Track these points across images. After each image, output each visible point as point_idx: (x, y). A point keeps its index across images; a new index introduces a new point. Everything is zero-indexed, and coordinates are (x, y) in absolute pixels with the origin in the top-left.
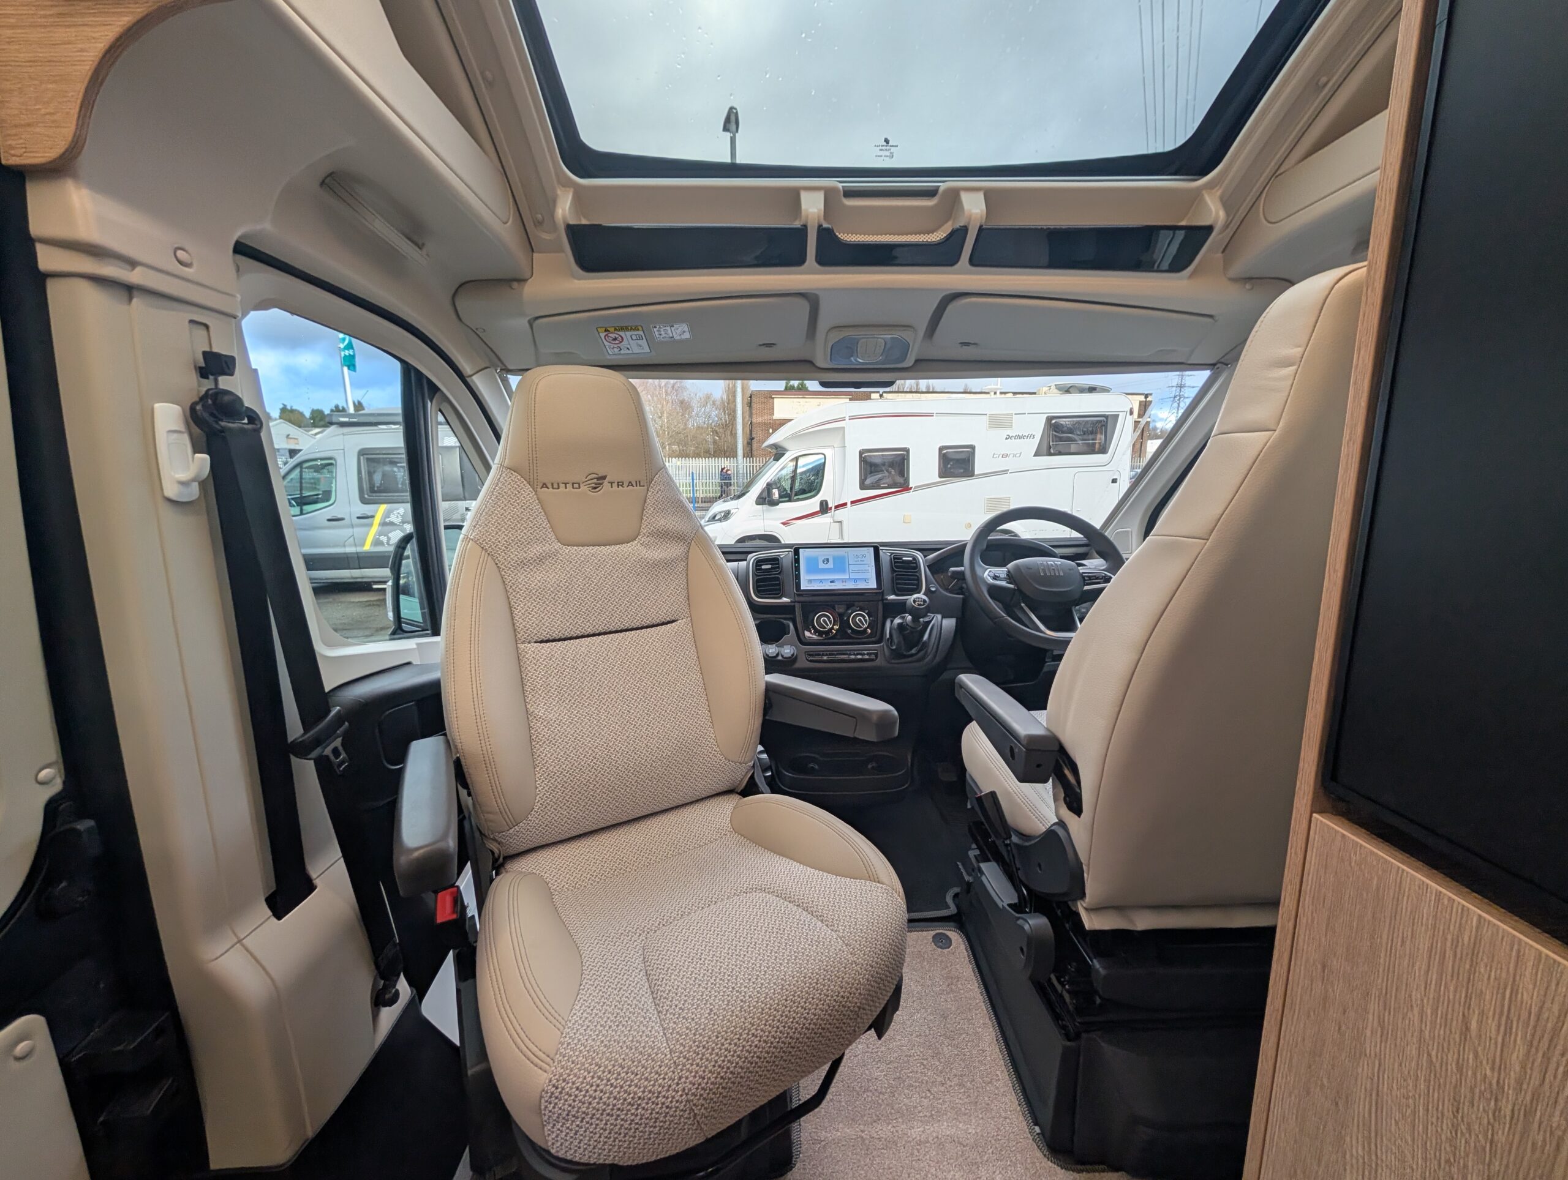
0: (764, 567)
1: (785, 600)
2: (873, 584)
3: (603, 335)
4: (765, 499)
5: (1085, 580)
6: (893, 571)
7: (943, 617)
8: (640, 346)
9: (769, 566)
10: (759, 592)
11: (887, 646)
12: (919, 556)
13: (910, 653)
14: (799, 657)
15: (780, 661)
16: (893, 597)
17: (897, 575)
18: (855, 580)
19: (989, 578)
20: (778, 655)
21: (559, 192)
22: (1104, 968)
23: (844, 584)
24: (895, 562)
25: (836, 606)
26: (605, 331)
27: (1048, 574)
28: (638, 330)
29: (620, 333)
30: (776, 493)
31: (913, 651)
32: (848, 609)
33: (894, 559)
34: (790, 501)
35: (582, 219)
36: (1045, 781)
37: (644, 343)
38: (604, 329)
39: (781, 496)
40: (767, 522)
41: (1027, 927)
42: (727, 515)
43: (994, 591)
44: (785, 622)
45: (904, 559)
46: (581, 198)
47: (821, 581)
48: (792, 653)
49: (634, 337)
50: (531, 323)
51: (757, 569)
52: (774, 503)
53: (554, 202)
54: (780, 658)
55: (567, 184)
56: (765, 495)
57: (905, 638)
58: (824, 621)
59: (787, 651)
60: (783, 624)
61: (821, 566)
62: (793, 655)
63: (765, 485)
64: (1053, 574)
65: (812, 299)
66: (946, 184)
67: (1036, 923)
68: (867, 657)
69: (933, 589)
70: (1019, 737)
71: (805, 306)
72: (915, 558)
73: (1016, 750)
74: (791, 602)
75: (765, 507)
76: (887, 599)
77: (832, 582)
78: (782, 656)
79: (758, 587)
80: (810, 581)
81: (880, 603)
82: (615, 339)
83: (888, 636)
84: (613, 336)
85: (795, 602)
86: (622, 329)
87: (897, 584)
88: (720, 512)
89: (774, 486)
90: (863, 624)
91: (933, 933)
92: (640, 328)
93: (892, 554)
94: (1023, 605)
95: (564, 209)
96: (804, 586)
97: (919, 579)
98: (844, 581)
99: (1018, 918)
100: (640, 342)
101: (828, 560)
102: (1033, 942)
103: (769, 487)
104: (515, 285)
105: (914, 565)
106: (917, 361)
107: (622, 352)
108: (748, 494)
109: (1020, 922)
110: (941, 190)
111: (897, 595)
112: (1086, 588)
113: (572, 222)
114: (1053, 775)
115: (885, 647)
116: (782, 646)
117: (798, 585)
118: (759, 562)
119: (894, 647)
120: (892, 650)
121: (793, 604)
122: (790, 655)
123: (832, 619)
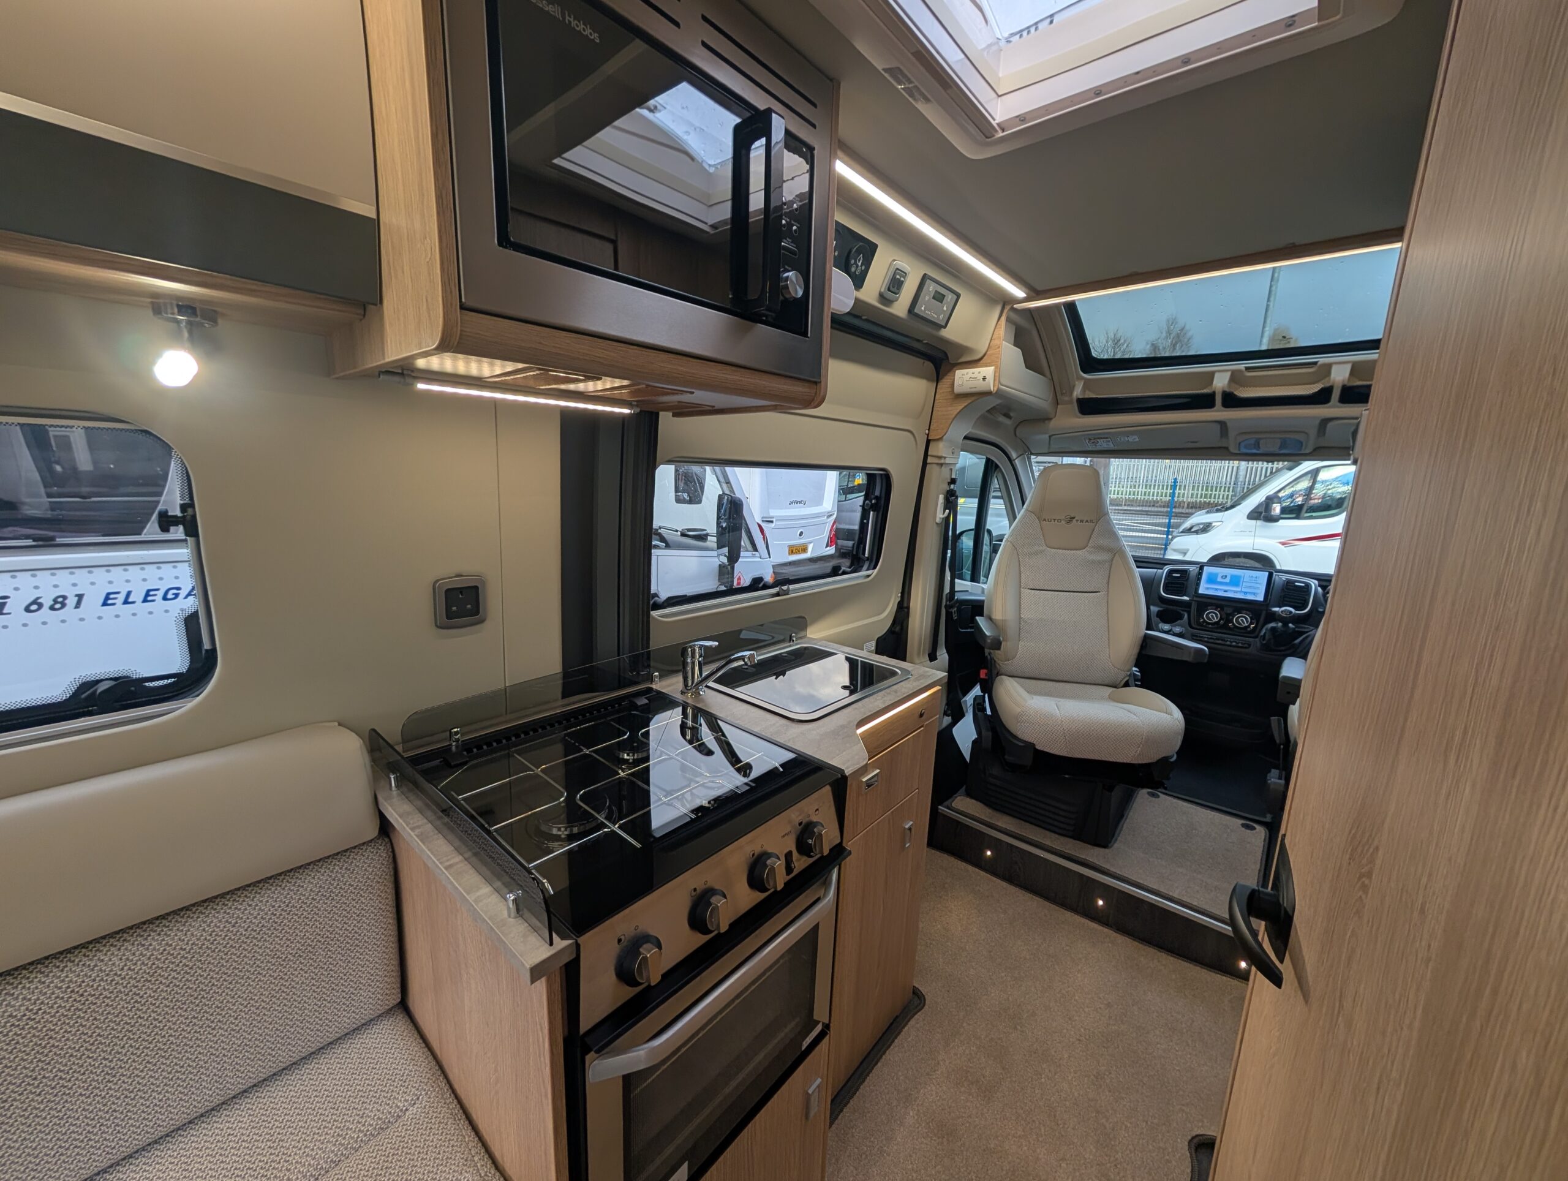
0: (1174, 575)
1: (1186, 598)
2: (1260, 598)
3: (1087, 441)
4: (1262, 514)
9: (1178, 575)
10: (1167, 591)
11: (1260, 641)
12: (1313, 583)
14: (1185, 634)
16: (1277, 608)
17: (1285, 594)
18: (1246, 593)
20: (1170, 631)
21: (1077, 383)
23: (1235, 594)
24: (1288, 585)
25: (1225, 608)
26: (1089, 439)
28: (1108, 439)
29: (1097, 440)
30: (1277, 509)
32: (1234, 611)
33: (1288, 582)
34: (1298, 517)
35: (1087, 392)
37: (1111, 443)
39: (1284, 512)
40: (1257, 540)
42: (1206, 528)
44: (1182, 612)
45: (1297, 584)
46: (1087, 384)
47: (1216, 590)
48: (1181, 631)
49: (1104, 441)
50: (1050, 437)
51: (1169, 576)
52: (1271, 519)
53: (1074, 386)
55: (1080, 378)
56: (1262, 509)
57: (1275, 637)
58: (1212, 616)
59: (1178, 630)
60: (1180, 613)
61: (1219, 579)
62: (1181, 633)
63: (1264, 499)
65: (1223, 424)
66: (1323, 359)
68: (1240, 645)
71: (1218, 427)
75: (1259, 522)
76: (1271, 609)
77: (1225, 591)
78: (1173, 632)
79: (1167, 587)
80: (1207, 588)
83: (1262, 634)
84: (1095, 442)
85: (1192, 600)
86: (1099, 438)
87: (1285, 601)
89: (1276, 500)
90: (1244, 623)
91: (1244, 822)
92: (1110, 437)
95: (1078, 392)
96: (1201, 591)
97: (1306, 601)
98: (1235, 592)
100: (1108, 444)
101: (1226, 576)
103: (1270, 500)
104: (1047, 422)
105: (1306, 589)
106: (1315, 450)
107: (1097, 448)
108: (1238, 507)
110: (1319, 363)
113: (1081, 397)
115: (1257, 641)
116: (1175, 626)
117: (1197, 589)
118: (1171, 572)
119: (1264, 642)
121: (1190, 602)
123: (1219, 616)
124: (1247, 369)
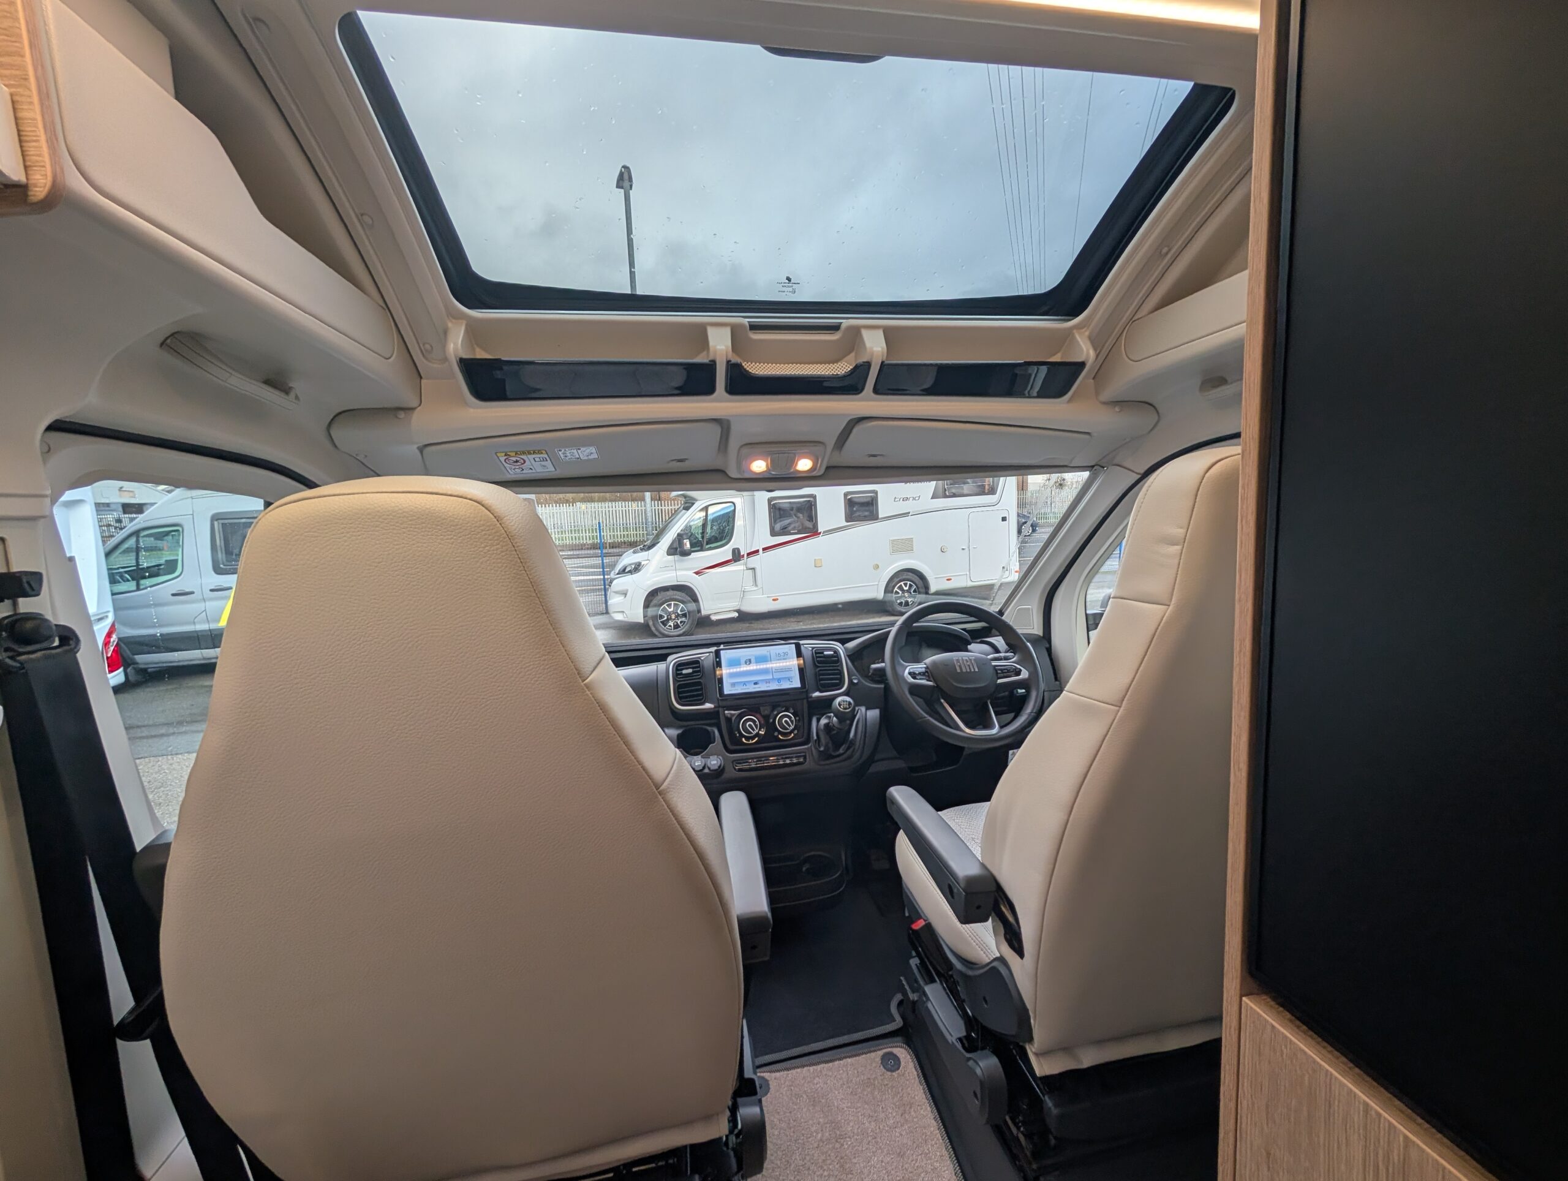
0: (684, 672)
2: (797, 684)
3: (502, 459)
4: (676, 550)
5: (997, 673)
6: (816, 666)
7: (867, 709)
8: (544, 466)
9: (690, 671)
10: (681, 699)
11: (816, 748)
12: (838, 646)
13: (838, 753)
14: (727, 769)
15: (706, 774)
16: (817, 694)
17: (820, 671)
18: (779, 680)
19: (909, 677)
20: (704, 768)
21: (450, 325)
22: (1056, 1106)
23: (768, 685)
24: (817, 657)
25: (761, 708)
26: (505, 455)
27: (964, 670)
28: (542, 453)
29: (522, 457)
30: (687, 544)
31: (841, 751)
32: (773, 710)
33: (816, 654)
34: (702, 550)
35: (478, 350)
36: (986, 920)
37: (548, 463)
38: (504, 454)
39: (692, 545)
40: (679, 573)
41: (978, 1071)
42: (637, 568)
43: (915, 690)
44: (709, 728)
45: (826, 653)
46: (474, 332)
47: (745, 683)
48: (719, 764)
49: (537, 459)
50: (421, 450)
51: (677, 675)
52: (685, 554)
53: (446, 332)
54: (706, 771)
55: (458, 316)
56: (676, 545)
57: (832, 738)
58: (750, 726)
59: (714, 762)
60: (707, 730)
61: (744, 667)
62: (719, 767)
63: (676, 535)
64: (968, 670)
65: (723, 425)
66: (848, 321)
67: (987, 1064)
68: (795, 761)
69: (855, 681)
70: (957, 878)
71: (717, 430)
72: (836, 652)
73: (955, 891)
74: (715, 707)
75: (677, 557)
76: (811, 697)
77: (756, 683)
78: (709, 768)
79: (679, 693)
80: (733, 685)
81: (805, 701)
82: (517, 461)
83: (815, 737)
84: (514, 459)
85: (719, 707)
86: (524, 453)
87: (821, 680)
88: (630, 565)
89: (685, 537)
90: (790, 726)
91: (881, 1053)
92: (544, 452)
93: (813, 648)
94: (942, 701)
95: (457, 344)
96: (726, 692)
97: (841, 673)
98: (767, 681)
99: (969, 1059)
100: (543, 463)
101: (750, 661)
102: (987, 1088)
103: (680, 537)
104: (402, 415)
105: (835, 658)
106: (828, 468)
107: (524, 472)
108: (658, 545)
109: (971, 1063)
110: (843, 326)
111: (821, 692)
112: (999, 681)
113: (465, 356)
114: (993, 914)
115: (813, 749)
116: (707, 757)
117: (721, 689)
118: (679, 666)
119: (822, 749)
120: (822, 751)
121: (717, 709)
122: (716, 767)
123: (758, 723)
124: (754, 327)
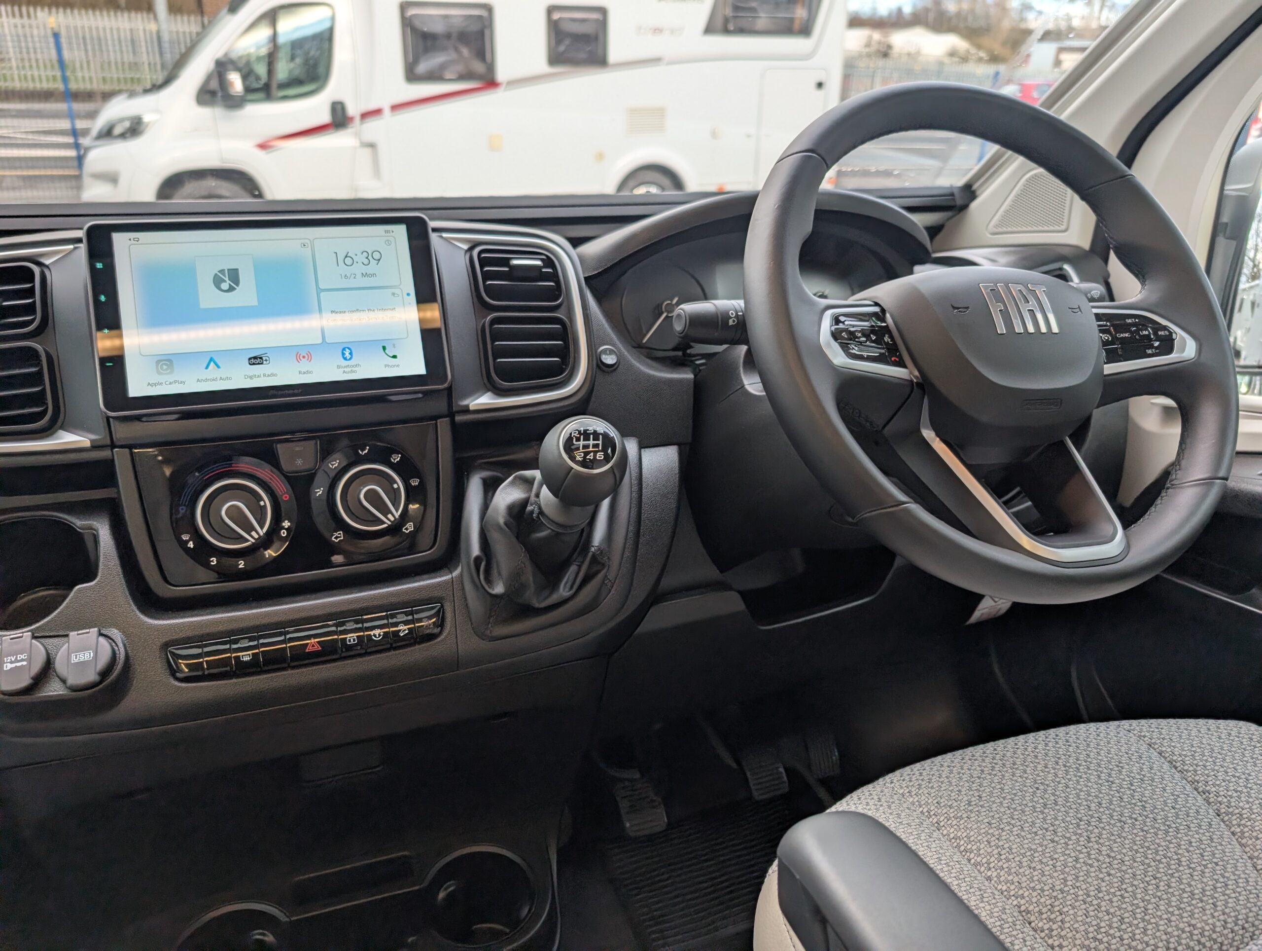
1: (67, 439)
2: (412, 362)
4: (215, 95)
6: (480, 307)
7: (642, 446)
11: (477, 586)
12: (560, 246)
14: (138, 668)
15: (53, 699)
16: (484, 400)
17: (494, 321)
19: (835, 345)
20: (40, 679)
23: (304, 365)
24: (487, 276)
25: (281, 449)
30: (237, 83)
32: (324, 457)
33: (483, 262)
40: (225, 143)
42: (135, 128)
44: (78, 522)
45: (515, 262)
48: (103, 664)
54: (50, 689)
56: (214, 85)
57: (535, 552)
58: (235, 512)
59: (85, 655)
60: (69, 529)
62: (108, 672)
63: (212, 65)
68: (404, 630)
69: (610, 360)
72: (548, 259)
74: (98, 446)
75: (219, 111)
76: (466, 410)
81: (443, 425)
83: (476, 550)
85: (113, 446)
87: (500, 352)
88: (121, 120)
89: (232, 68)
90: (384, 509)
93: (469, 243)
97: (566, 333)
103: (222, 66)
105: (547, 281)
108: (178, 83)
111: (498, 392)
115: (468, 586)
117: (118, 376)
119: (499, 589)
120: (496, 596)
121: (105, 454)
122: (91, 676)
123: (266, 502)
